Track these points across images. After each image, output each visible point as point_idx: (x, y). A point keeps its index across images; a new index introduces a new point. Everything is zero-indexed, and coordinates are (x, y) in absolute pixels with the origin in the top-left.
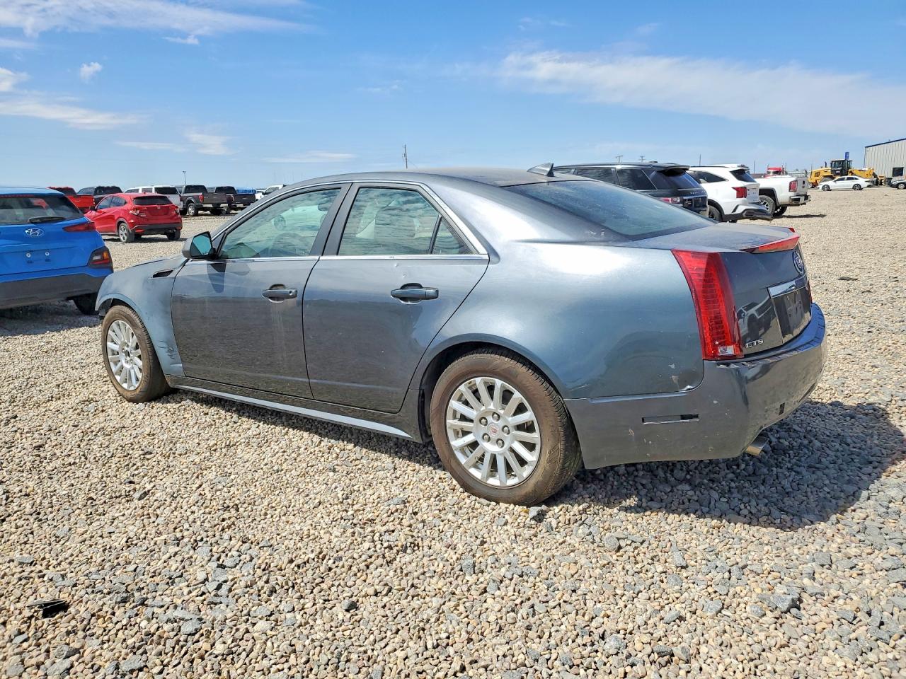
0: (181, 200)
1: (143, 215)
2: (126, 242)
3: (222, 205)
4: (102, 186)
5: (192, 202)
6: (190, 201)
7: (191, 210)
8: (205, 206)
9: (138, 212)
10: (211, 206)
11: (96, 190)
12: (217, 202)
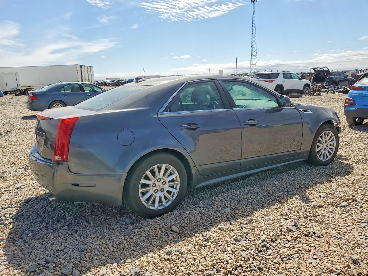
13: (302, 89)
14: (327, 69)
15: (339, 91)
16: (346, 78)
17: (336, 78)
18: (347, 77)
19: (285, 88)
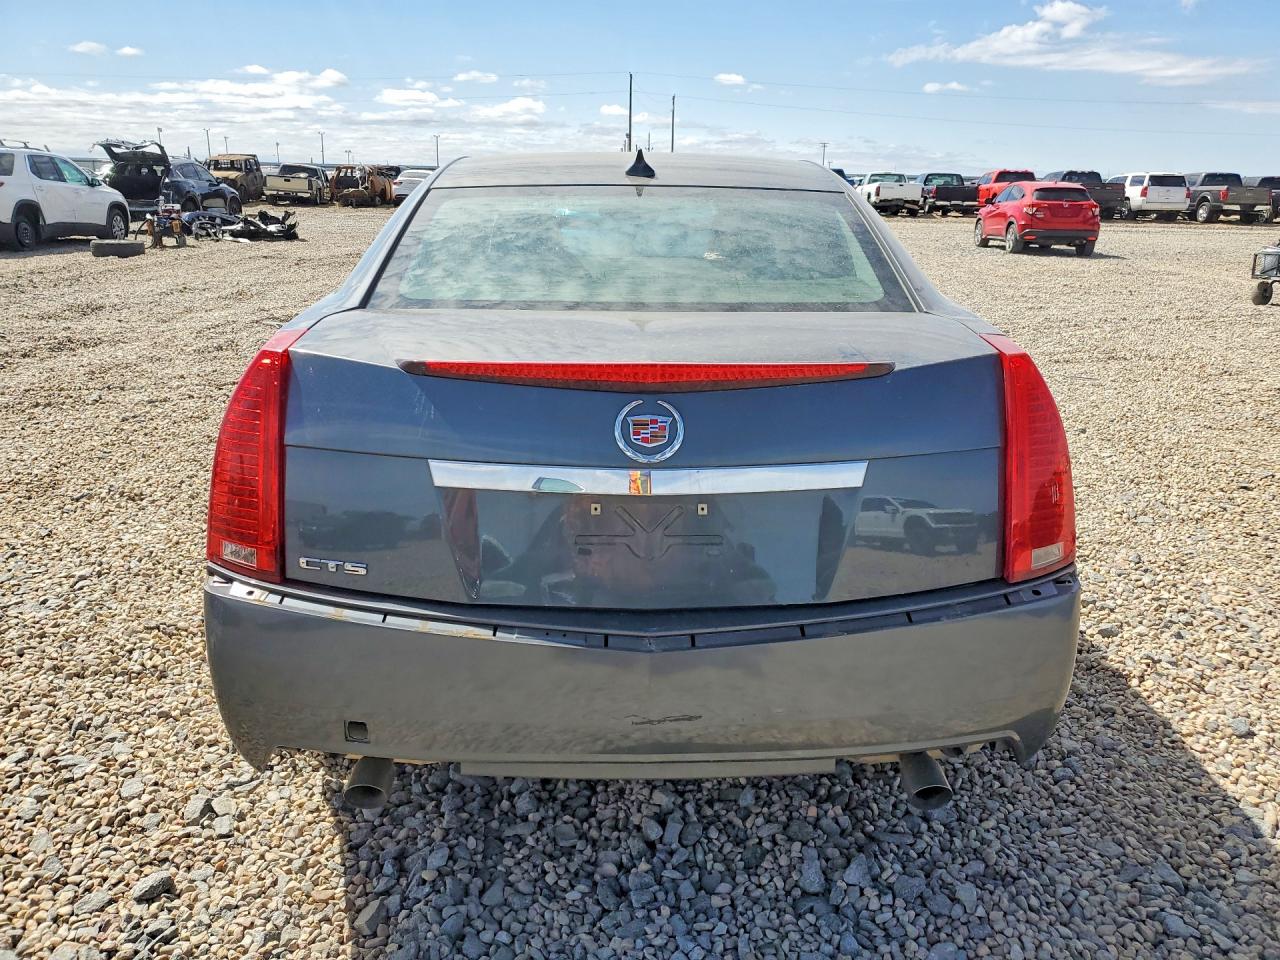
0: (1188, 196)
1: (1040, 215)
2: (1011, 252)
3: (1258, 208)
4: (1074, 170)
5: (1208, 201)
6: (1205, 199)
7: (1202, 213)
8: (1226, 207)
9: (1035, 209)
10: (1237, 208)
11: (1065, 175)
12: (1249, 202)
13: (103, 222)
14: (159, 152)
15: (230, 230)
16: (217, 188)
17: (196, 186)
18: (218, 185)
19: (51, 216)
